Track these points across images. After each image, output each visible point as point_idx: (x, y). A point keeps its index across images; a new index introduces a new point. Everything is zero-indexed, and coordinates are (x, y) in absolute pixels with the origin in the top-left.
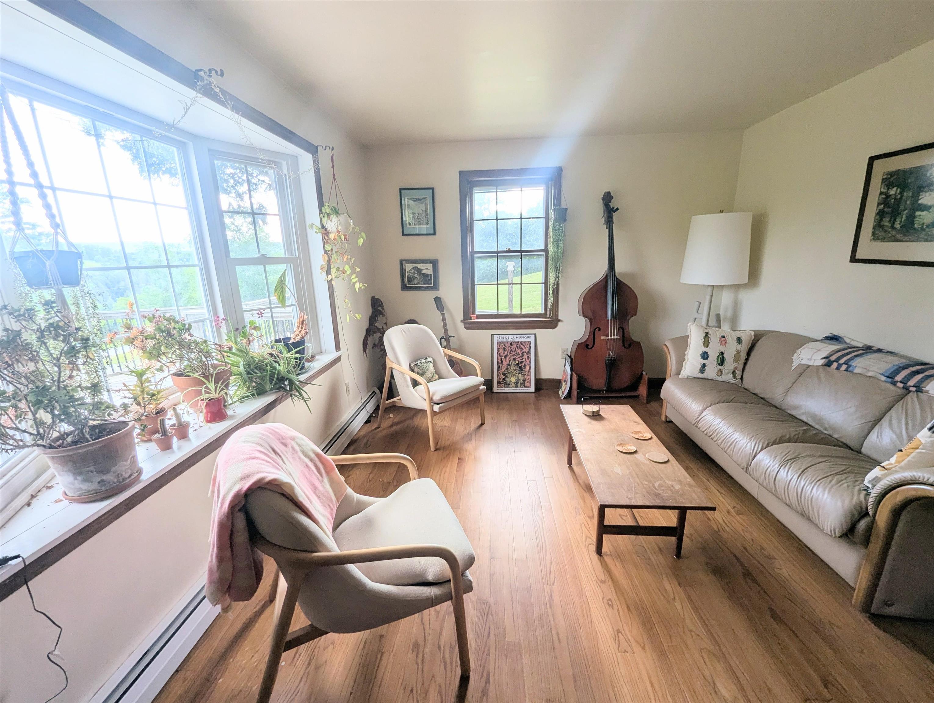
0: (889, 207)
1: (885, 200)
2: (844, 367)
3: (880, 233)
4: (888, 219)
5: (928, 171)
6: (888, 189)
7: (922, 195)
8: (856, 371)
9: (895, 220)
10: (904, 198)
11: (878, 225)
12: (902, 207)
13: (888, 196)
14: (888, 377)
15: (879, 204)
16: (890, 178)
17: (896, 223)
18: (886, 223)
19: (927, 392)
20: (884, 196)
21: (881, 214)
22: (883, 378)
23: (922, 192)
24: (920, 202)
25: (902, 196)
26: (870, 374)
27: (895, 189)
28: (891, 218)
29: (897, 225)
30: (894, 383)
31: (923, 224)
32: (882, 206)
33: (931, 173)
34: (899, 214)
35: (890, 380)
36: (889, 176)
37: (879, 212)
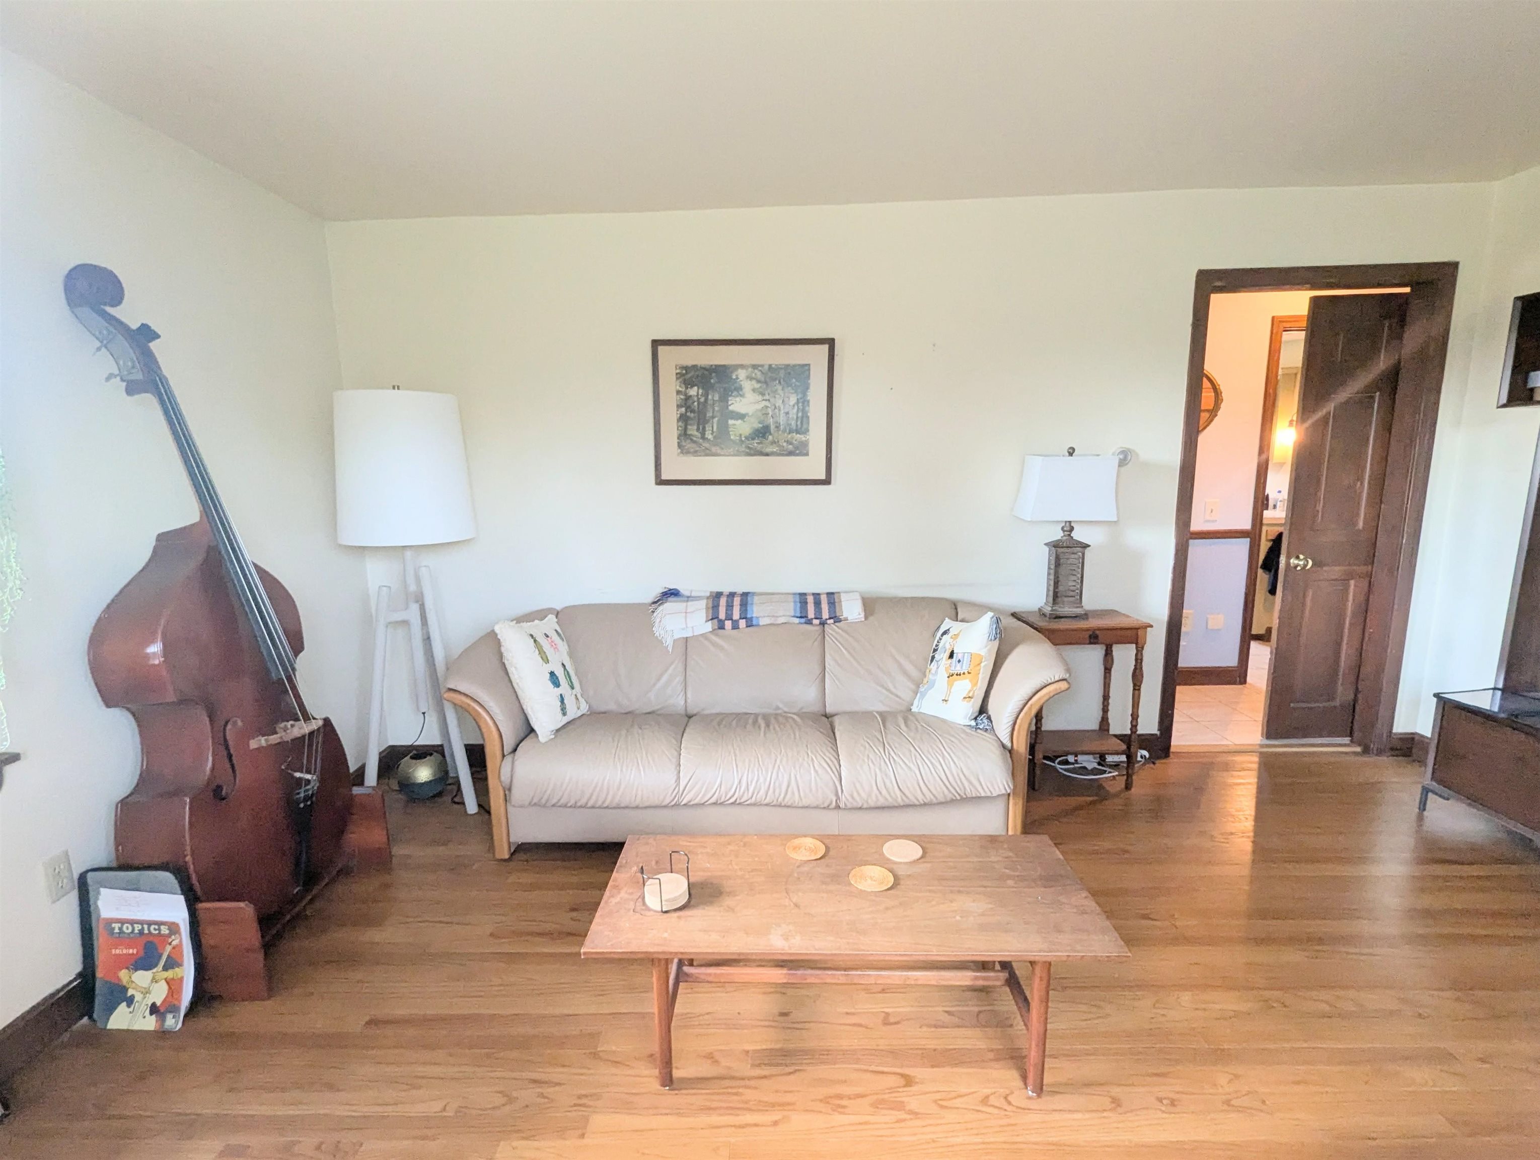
0: (693, 411)
1: (686, 402)
2: (742, 623)
3: (688, 445)
4: (695, 427)
5: (732, 372)
6: (687, 388)
7: (731, 400)
8: (763, 621)
9: (704, 428)
10: (710, 402)
11: (684, 435)
12: (709, 414)
13: (688, 398)
14: (801, 617)
15: (679, 406)
16: (687, 373)
17: (707, 433)
18: (692, 430)
19: (846, 619)
20: (682, 397)
21: (683, 419)
22: (797, 620)
23: (731, 396)
24: (731, 408)
25: (706, 400)
26: (781, 620)
27: (696, 388)
28: (698, 425)
29: (709, 435)
30: (809, 622)
31: (741, 435)
32: (683, 410)
33: (737, 375)
34: (707, 422)
35: (803, 620)
36: (684, 372)
37: (680, 417)
